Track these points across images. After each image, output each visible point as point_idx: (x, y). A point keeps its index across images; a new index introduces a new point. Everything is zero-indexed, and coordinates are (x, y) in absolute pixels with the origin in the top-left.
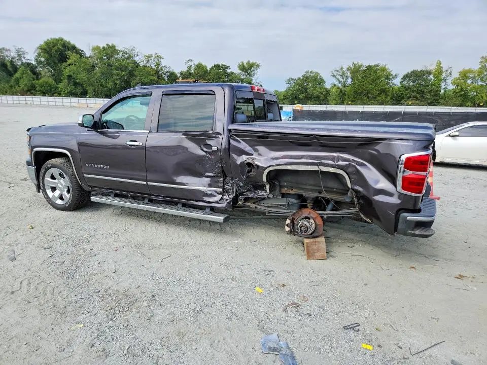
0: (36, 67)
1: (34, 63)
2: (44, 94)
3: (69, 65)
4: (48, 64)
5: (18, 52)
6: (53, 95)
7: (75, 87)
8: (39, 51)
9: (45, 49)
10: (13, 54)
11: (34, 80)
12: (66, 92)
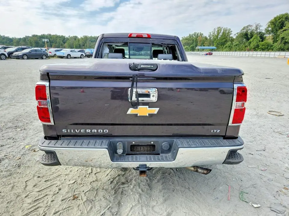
0: (264, 34)
1: (263, 31)
2: (263, 50)
3: (284, 31)
4: (272, 31)
5: (257, 26)
6: (268, 51)
7: (285, 45)
8: (270, 24)
9: (273, 22)
10: (254, 28)
11: (260, 41)
12: (277, 48)
